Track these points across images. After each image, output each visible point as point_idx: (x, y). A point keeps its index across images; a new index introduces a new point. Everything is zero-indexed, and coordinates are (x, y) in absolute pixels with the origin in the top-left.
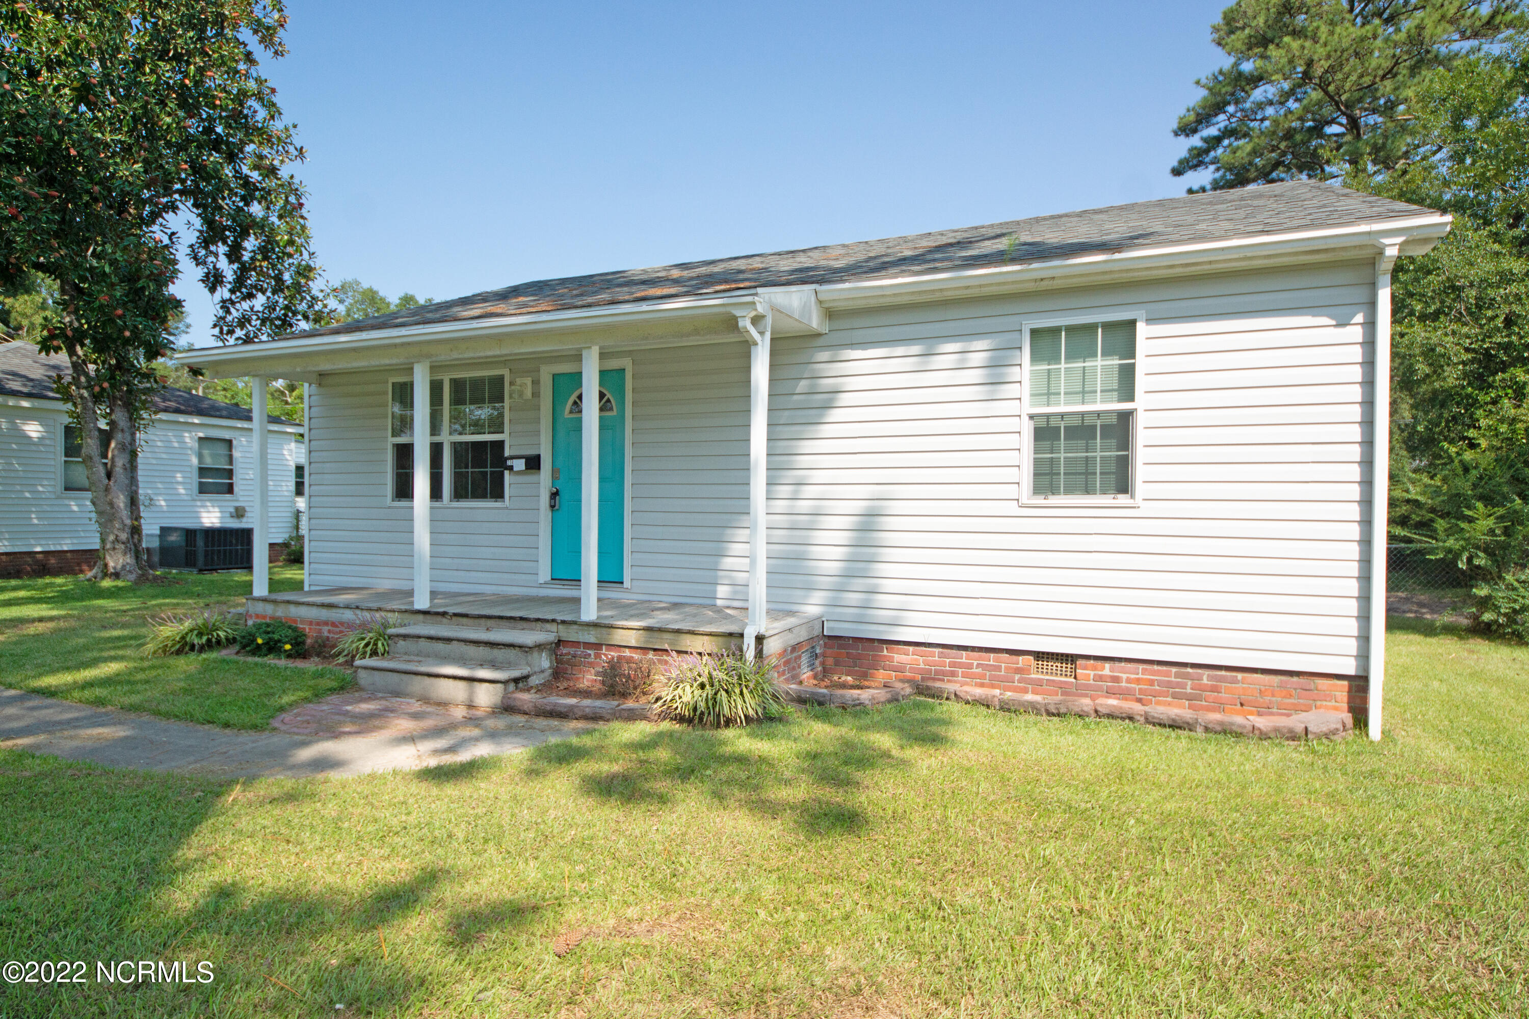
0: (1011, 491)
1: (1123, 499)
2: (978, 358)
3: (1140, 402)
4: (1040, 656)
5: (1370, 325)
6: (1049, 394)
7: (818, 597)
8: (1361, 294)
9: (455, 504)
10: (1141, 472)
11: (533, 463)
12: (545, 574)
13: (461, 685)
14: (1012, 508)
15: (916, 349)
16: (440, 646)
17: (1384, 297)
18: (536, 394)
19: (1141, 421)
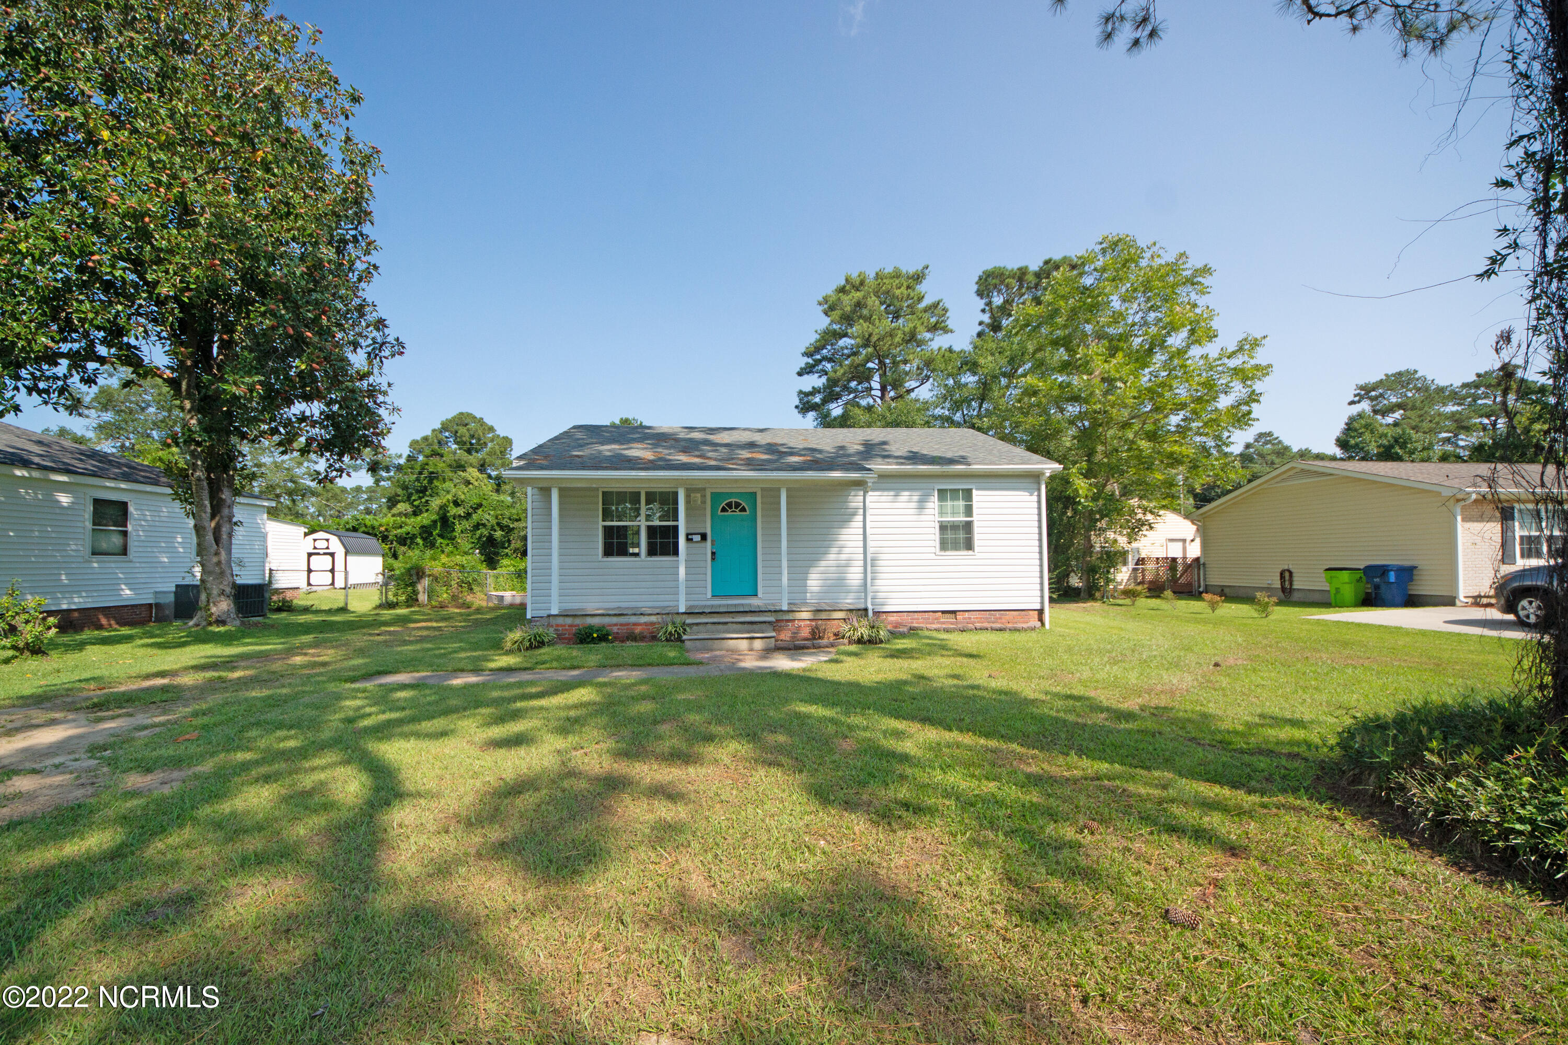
0: (933, 550)
1: (970, 552)
2: (916, 498)
3: (975, 518)
4: (943, 612)
5: (1039, 496)
6: (941, 513)
7: (852, 595)
8: (1035, 486)
9: (649, 559)
10: (977, 543)
11: (704, 537)
12: (709, 595)
13: (745, 641)
14: (933, 556)
15: (892, 493)
16: (721, 626)
17: (1043, 487)
18: (704, 502)
19: (976, 524)
